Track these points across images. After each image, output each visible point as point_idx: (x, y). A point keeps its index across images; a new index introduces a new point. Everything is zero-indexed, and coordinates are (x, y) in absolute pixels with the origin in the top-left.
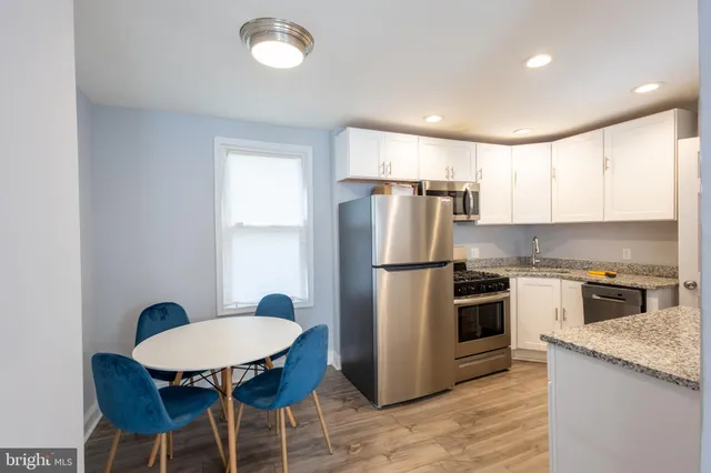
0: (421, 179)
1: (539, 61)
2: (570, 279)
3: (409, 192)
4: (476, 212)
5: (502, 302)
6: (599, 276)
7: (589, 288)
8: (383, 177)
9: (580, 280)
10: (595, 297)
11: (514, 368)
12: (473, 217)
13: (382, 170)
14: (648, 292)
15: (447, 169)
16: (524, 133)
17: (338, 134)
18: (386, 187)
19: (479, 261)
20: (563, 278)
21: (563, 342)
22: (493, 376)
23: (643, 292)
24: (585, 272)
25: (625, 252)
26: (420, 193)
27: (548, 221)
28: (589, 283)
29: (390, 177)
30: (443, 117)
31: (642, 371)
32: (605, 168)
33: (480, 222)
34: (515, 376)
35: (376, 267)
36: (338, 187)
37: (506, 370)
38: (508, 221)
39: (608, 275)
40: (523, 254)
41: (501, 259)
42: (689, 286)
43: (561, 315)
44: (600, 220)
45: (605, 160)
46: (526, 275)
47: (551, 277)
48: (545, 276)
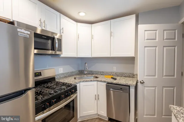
2: (101, 81)
4: (60, 49)
5: (73, 101)
6: (109, 78)
7: (109, 86)
9: (105, 82)
10: (111, 89)
12: (58, 53)
19: (63, 74)
20: (98, 81)
23: (129, 86)
24: (102, 77)
27: (90, 56)
28: (108, 83)
32: (111, 36)
33: (62, 56)
38: (75, 56)
39: (112, 78)
40: (80, 69)
41: (73, 72)
42: (142, 83)
43: (97, 98)
44: (109, 56)
45: (111, 33)
46: (83, 81)
47: (94, 81)
48: (91, 81)
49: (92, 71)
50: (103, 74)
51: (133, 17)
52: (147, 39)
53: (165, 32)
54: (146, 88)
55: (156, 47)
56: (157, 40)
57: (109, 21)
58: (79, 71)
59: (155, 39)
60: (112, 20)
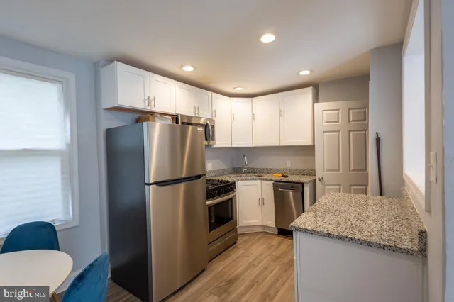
0: (177, 113)
1: (268, 38)
2: (267, 180)
3: (169, 121)
4: (213, 139)
5: (231, 199)
6: (278, 177)
7: (277, 184)
8: (148, 109)
9: (271, 180)
10: (280, 189)
11: (240, 240)
12: (211, 143)
13: (147, 103)
14: (305, 185)
15: (194, 108)
16: (239, 90)
17: (102, 67)
18: (150, 116)
19: (213, 171)
20: (262, 179)
21: (306, 229)
22: (229, 249)
23: (303, 184)
24: (269, 175)
25: (288, 163)
26: (177, 122)
27: (250, 145)
28: (276, 181)
29: (154, 109)
30: (195, 68)
31: (361, 243)
32: (280, 115)
33: (214, 146)
34: (241, 246)
35: (149, 184)
36: (103, 114)
37: (235, 243)
38: (229, 146)
39: (283, 176)
40: (235, 166)
41: (224, 170)
42: (320, 180)
43: (262, 202)
44: (278, 144)
45: (280, 111)
46: (243, 180)
47: (256, 179)
48: (253, 179)
49: (253, 169)
50: (270, 171)
51: (309, 91)
52: (327, 122)
53: (351, 111)
54: (327, 187)
55: (339, 131)
56: (340, 122)
57: (277, 94)
58: (233, 168)
59: (338, 121)
60: (281, 93)
